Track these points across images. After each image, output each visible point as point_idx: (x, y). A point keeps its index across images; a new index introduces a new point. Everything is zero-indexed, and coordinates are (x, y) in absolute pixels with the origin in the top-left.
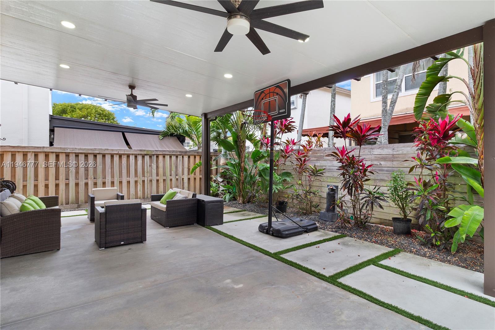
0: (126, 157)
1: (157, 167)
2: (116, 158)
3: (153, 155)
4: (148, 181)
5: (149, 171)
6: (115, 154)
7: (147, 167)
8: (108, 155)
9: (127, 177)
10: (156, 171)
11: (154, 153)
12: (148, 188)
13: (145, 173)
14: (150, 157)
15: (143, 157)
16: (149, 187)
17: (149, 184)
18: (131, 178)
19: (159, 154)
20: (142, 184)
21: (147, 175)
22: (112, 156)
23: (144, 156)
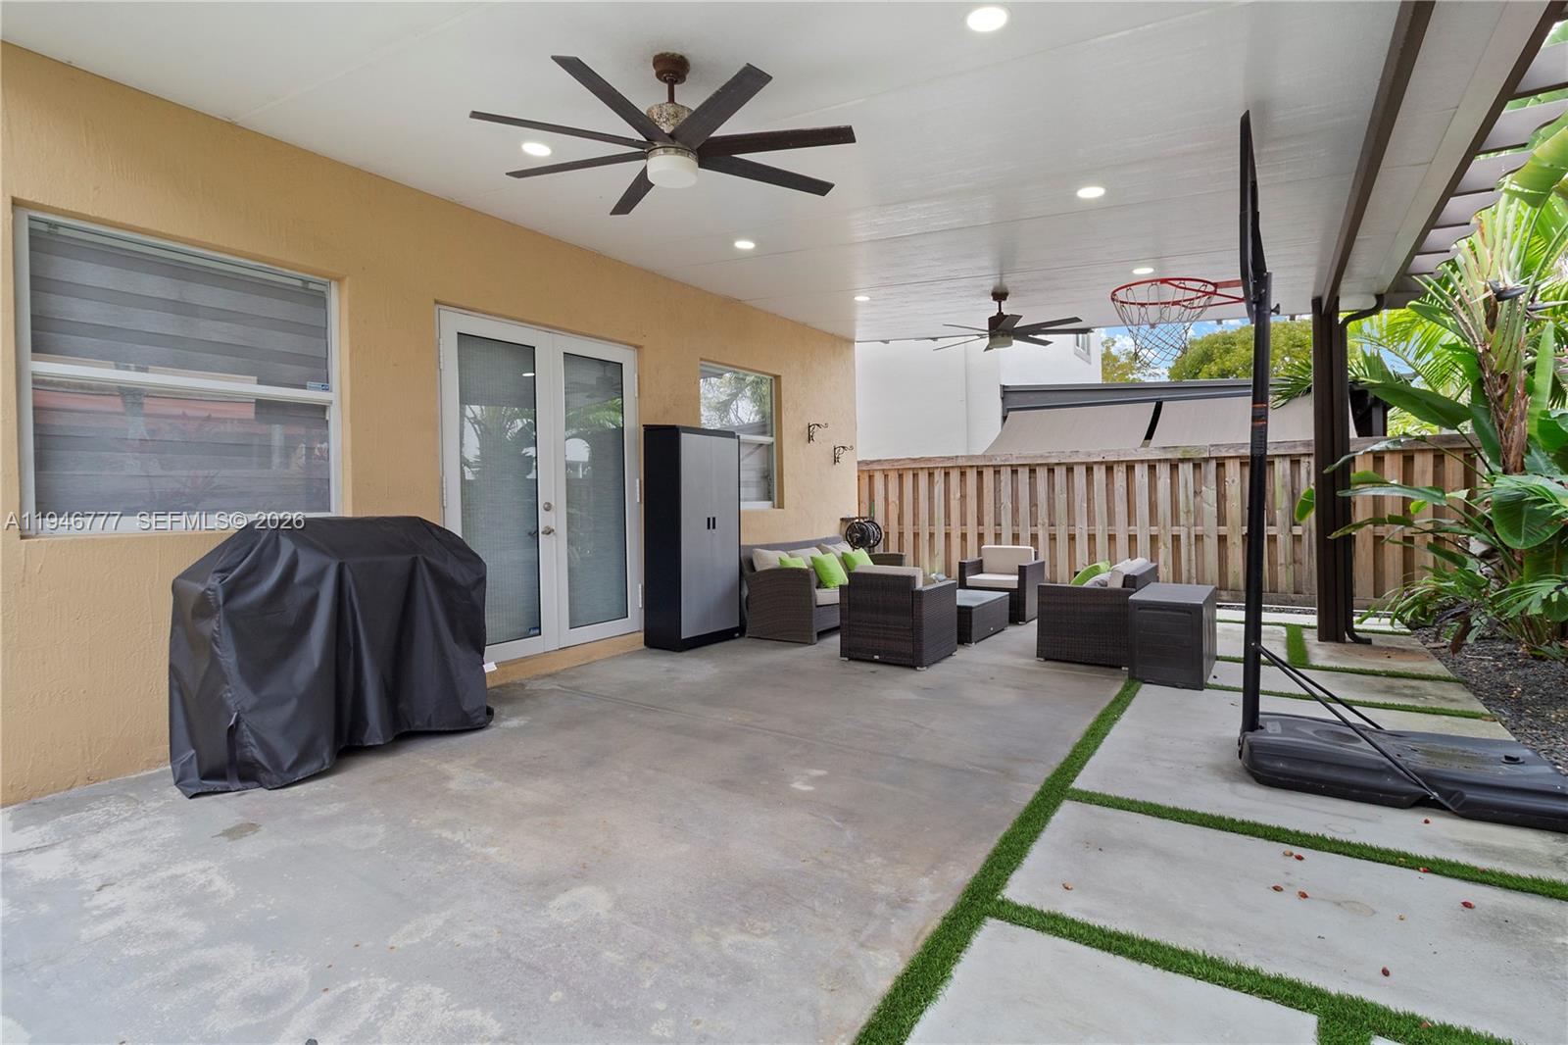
0: (1125, 471)
1: (1221, 497)
2: (1099, 474)
3: (1207, 460)
4: (1189, 537)
5: (1192, 509)
6: (1096, 463)
7: (1187, 497)
8: (1080, 467)
9: (1129, 525)
10: (1216, 510)
11: (1206, 455)
12: (1190, 560)
13: (1182, 513)
14: (1197, 466)
15: (1174, 466)
16: (1193, 557)
17: (1193, 547)
18: (1140, 528)
19: (1225, 457)
20: (1170, 545)
21: (1187, 519)
22: (1089, 469)
23: (1177, 465)
